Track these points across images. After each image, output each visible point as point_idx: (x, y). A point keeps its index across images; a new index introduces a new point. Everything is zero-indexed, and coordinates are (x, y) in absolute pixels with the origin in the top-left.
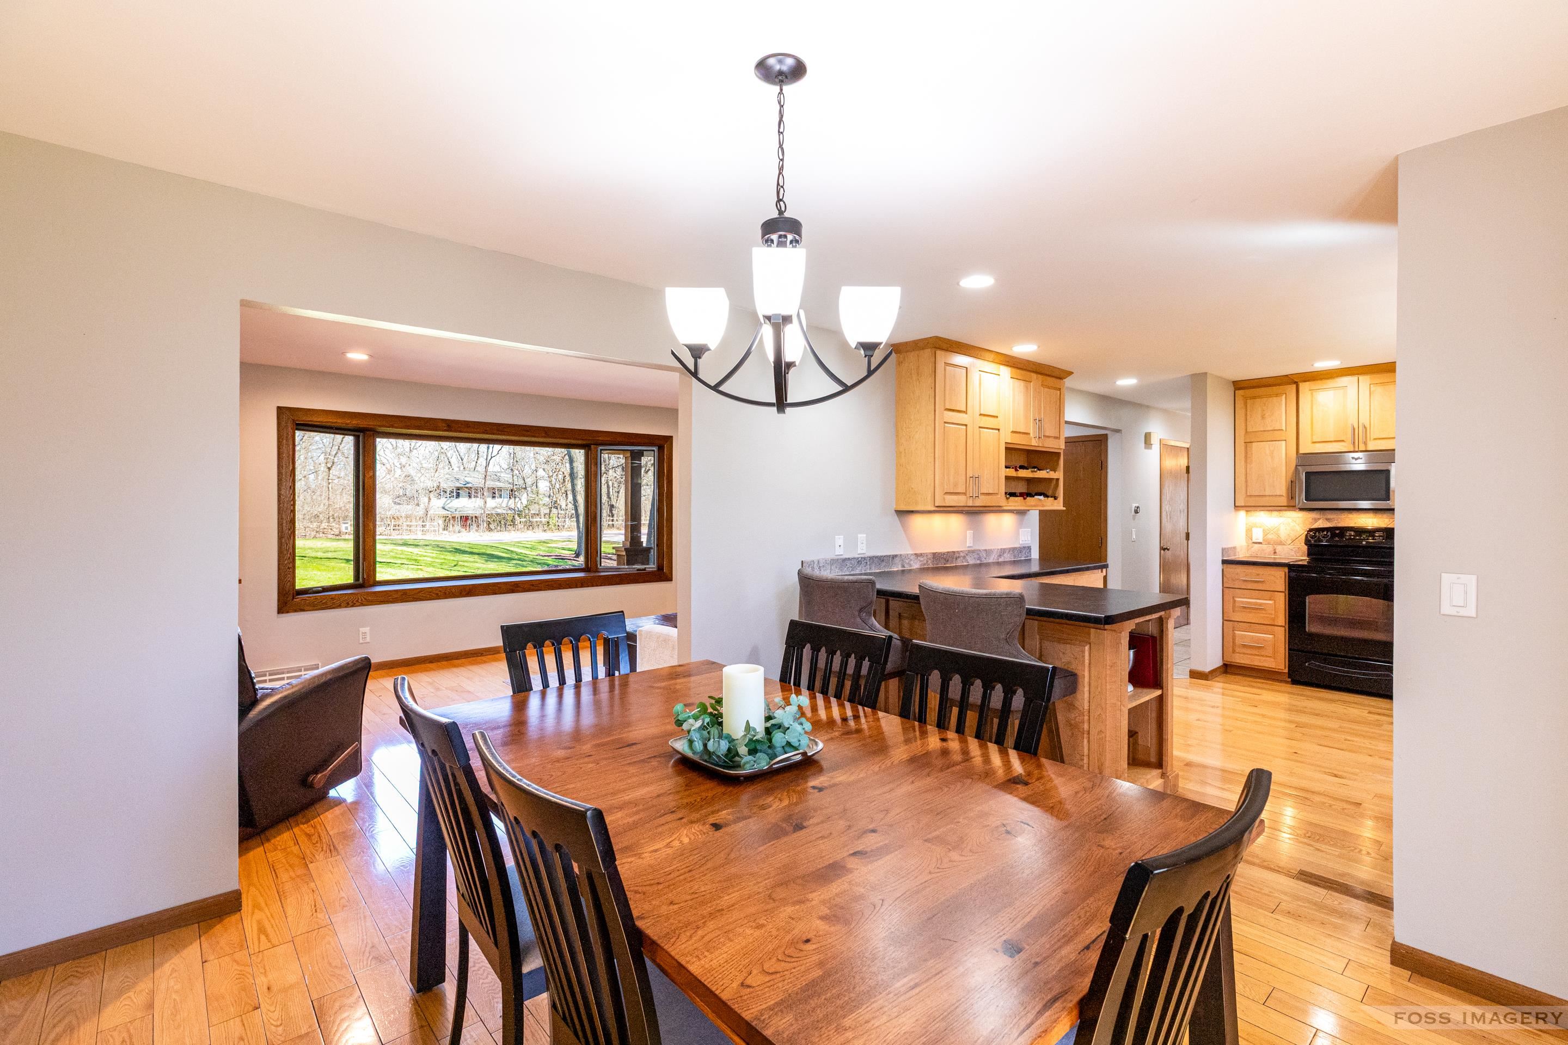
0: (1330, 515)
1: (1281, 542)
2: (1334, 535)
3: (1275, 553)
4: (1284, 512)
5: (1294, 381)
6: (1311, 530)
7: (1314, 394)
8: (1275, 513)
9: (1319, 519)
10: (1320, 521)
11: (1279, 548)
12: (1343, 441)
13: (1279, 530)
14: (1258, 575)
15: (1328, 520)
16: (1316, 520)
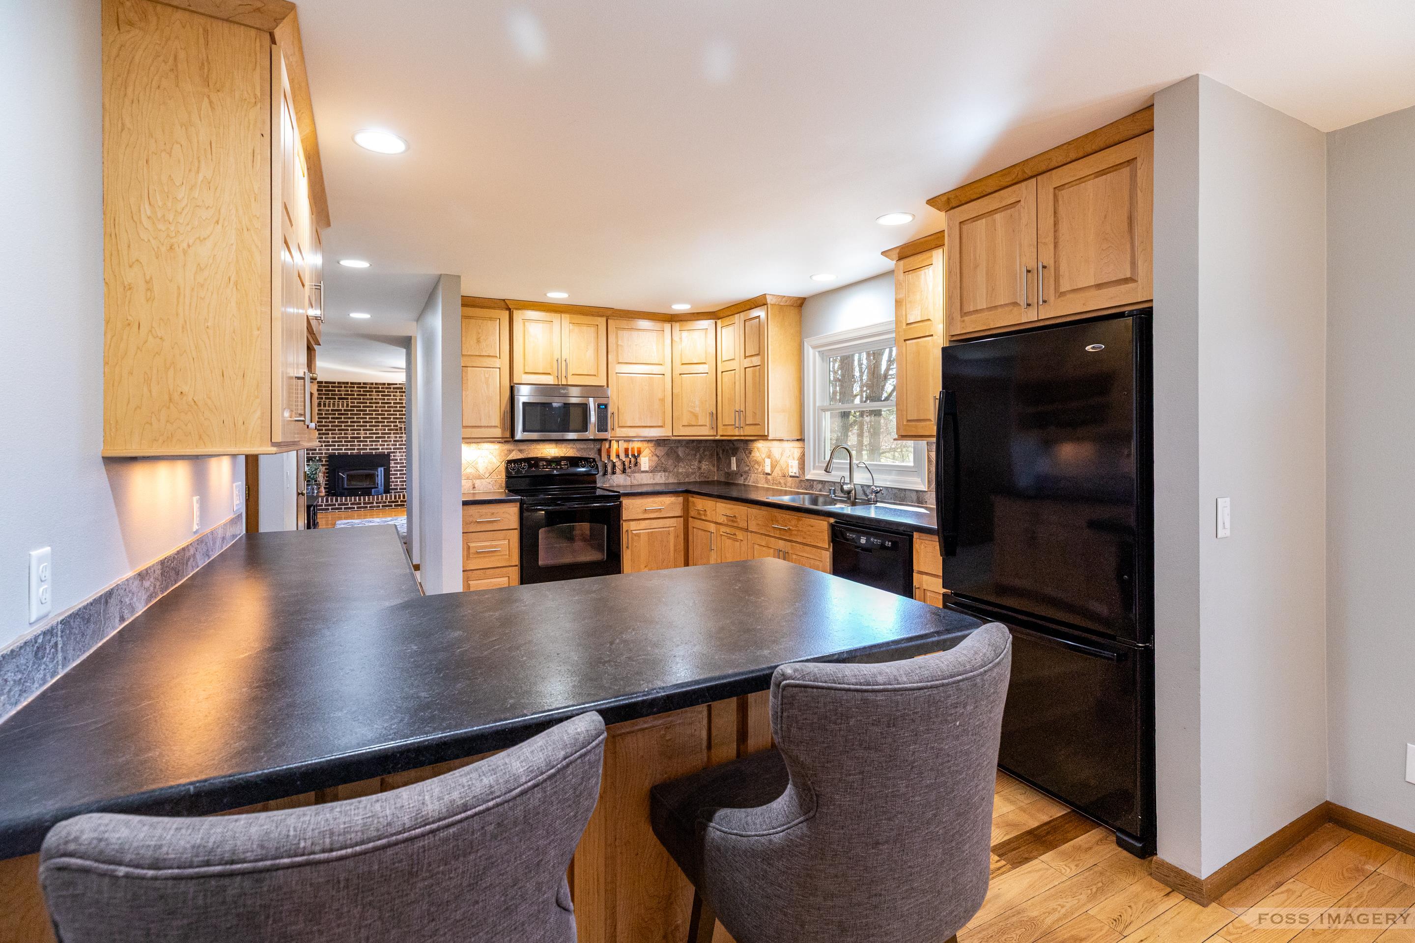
0: (523, 446)
1: (480, 476)
2: (530, 466)
3: (474, 488)
4: (482, 444)
5: (509, 307)
6: (509, 462)
7: (526, 323)
8: (474, 446)
9: (513, 450)
10: (514, 452)
11: (478, 483)
12: (549, 374)
13: (477, 464)
14: (493, 514)
15: (520, 451)
16: (510, 451)
